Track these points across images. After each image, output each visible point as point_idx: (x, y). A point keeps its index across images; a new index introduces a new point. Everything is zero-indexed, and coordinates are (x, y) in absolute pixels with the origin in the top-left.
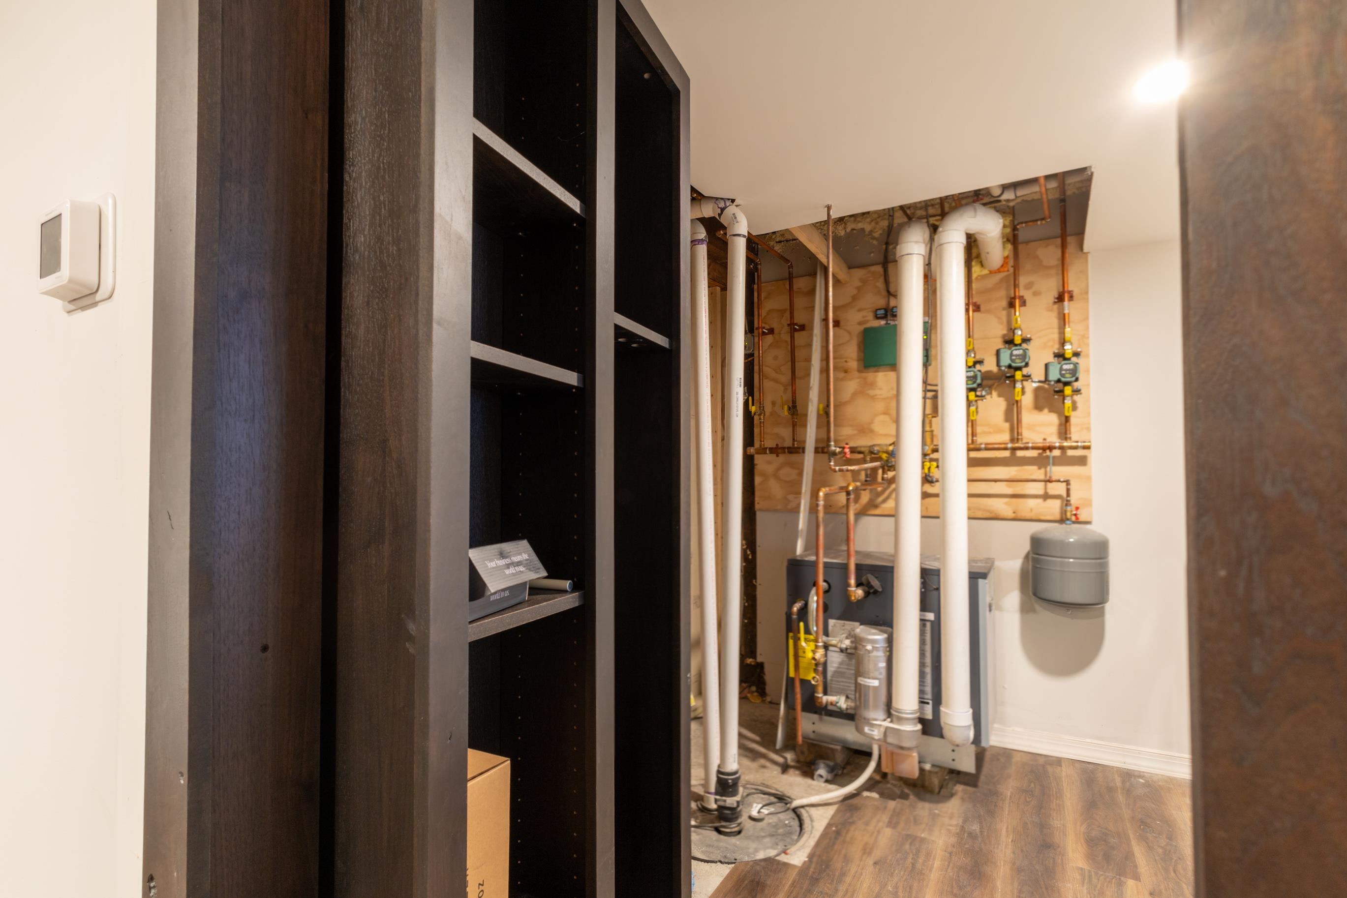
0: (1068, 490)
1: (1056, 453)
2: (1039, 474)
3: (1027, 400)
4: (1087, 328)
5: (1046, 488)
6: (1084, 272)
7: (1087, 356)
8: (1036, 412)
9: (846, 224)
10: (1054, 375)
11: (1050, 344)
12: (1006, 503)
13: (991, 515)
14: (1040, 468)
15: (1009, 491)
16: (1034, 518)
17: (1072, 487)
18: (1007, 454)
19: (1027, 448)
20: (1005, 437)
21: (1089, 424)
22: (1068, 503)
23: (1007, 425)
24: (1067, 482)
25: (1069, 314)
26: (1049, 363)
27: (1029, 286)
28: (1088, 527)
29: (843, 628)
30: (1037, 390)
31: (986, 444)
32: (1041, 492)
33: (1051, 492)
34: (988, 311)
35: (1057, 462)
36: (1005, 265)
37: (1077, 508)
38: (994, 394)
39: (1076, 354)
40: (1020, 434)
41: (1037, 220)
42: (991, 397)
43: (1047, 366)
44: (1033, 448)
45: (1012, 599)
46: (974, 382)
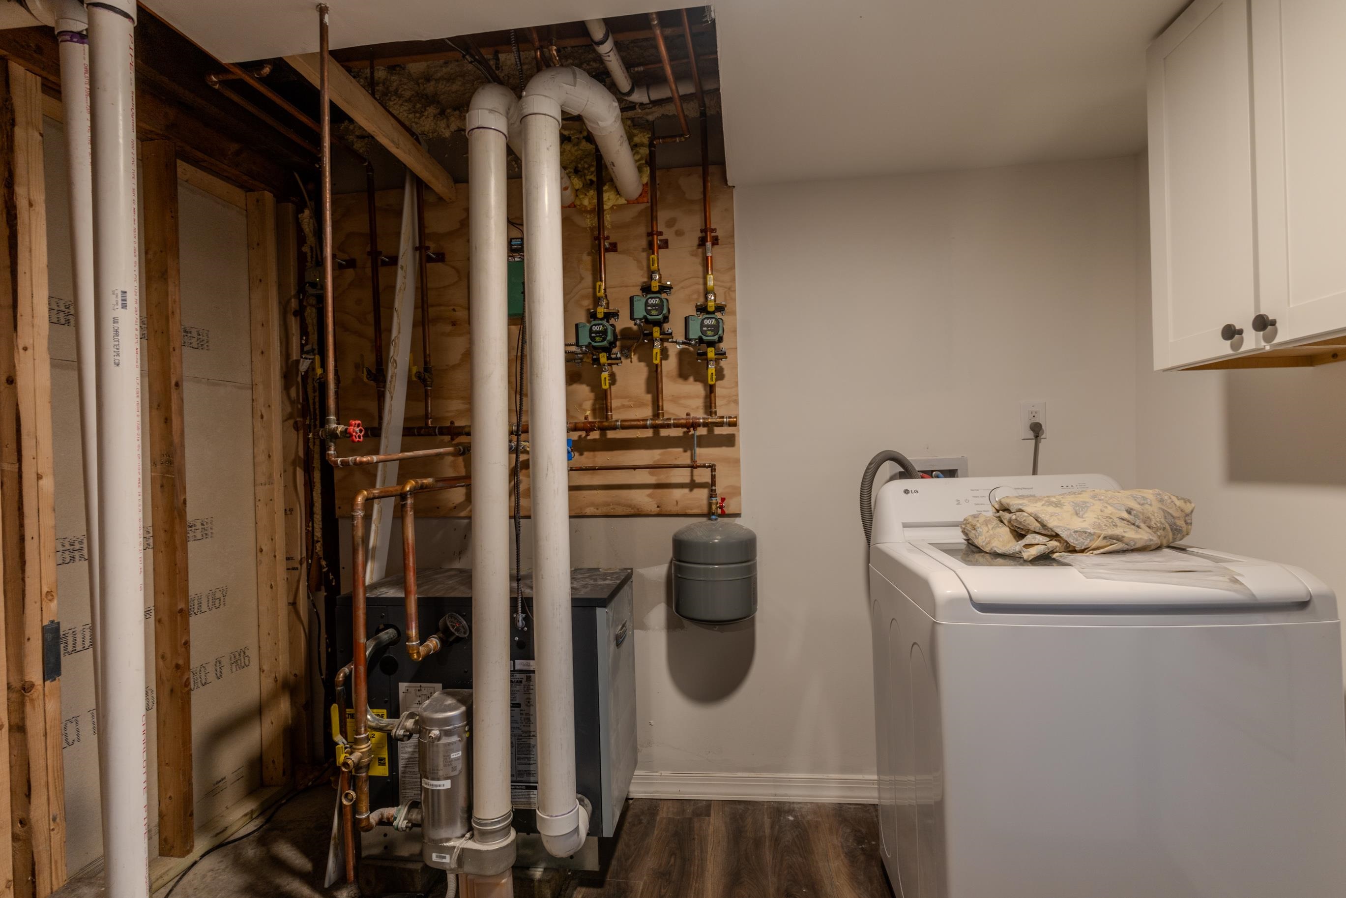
0: (713, 477)
1: (702, 431)
2: (684, 458)
3: (670, 365)
4: (734, 280)
5: (692, 476)
6: (729, 211)
7: (734, 313)
8: (680, 381)
9: (448, 120)
10: (695, 333)
11: (695, 296)
12: (649, 496)
13: (632, 512)
14: (685, 451)
15: (652, 480)
16: (680, 512)
17: (717, 473)
18: (649, 433)
19: (668, 426)
20: (647, 412)
21: (737, 395)
22: (712, 494)
23: (649, 397)
24: (712, 468)
25: (711, 257)
26: (689, 316)
27: (671, 223)
28: (737, 521)
29: (419, 693)
30: (681, 353)
31: (622, 421)
32: (687, 480)
33: (698, 479)
34: (626, 252)
35: (703, 442)
36: (643, 194)
37: (723, 500)
38: (635, 358)
39: (720, 308)
40: (660, 408)
41: (675, 136)
42: (631, 362)
43: (687, 319)
44: (676, 426)
45: (658, 615)
46: (604, 339)
